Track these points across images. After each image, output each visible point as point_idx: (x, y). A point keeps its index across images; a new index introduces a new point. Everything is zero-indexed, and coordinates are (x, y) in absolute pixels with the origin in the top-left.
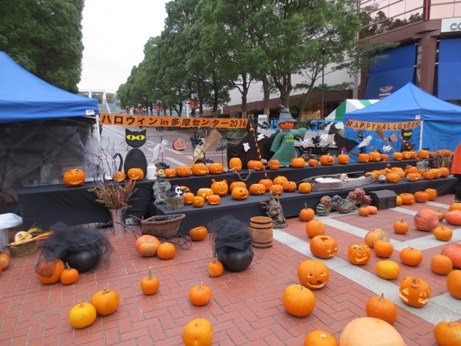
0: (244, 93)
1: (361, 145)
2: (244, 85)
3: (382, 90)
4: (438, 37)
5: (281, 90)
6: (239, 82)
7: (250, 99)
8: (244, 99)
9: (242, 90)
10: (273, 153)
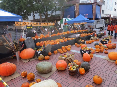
0: (34, 17)
2: (34, 14)
3: (67, 16)
4: (79, 4)
5: (45, 16)
6: (32, 14)
7: (36, 18)
8: (34, 18)
9: (33, 16)
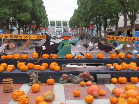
1: (116, 49)
10: (58, 51)
